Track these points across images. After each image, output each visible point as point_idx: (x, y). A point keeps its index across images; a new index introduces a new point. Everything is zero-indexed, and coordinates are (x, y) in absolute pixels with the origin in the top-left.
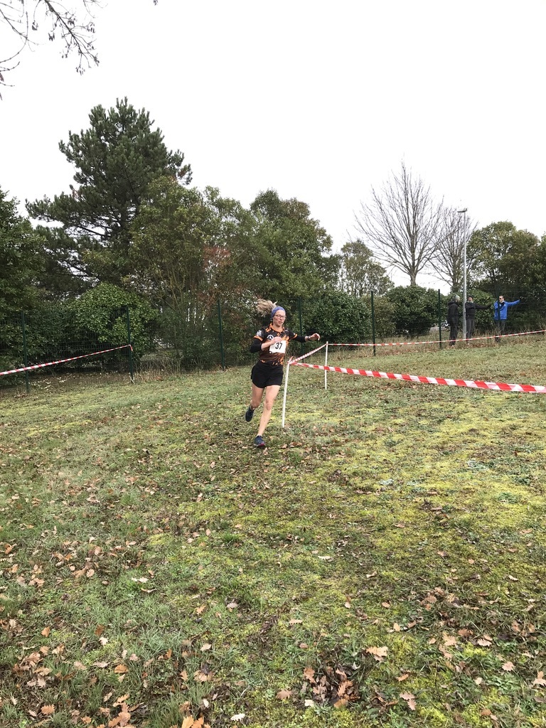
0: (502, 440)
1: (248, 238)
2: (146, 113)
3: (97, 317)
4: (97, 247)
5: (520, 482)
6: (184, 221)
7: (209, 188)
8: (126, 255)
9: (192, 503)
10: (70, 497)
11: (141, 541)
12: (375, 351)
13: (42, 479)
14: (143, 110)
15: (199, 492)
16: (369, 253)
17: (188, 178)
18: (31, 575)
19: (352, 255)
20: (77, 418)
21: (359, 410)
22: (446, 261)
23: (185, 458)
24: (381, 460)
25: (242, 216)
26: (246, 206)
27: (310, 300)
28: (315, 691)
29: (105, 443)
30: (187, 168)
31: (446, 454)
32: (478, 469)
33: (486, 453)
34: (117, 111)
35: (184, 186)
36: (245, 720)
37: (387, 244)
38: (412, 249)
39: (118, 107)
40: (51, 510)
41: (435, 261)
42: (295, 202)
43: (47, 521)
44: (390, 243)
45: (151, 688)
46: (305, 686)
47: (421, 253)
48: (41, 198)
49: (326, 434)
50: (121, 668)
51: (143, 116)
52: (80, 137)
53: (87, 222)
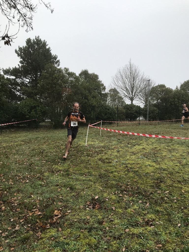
0: (151, 151)
1: (78, 86)
2: (45, 42)
3: (26, 109)
4: (26, 86)
5: (154, 162)
6: (57, 79)
7: (65, 68)
8: (36, 89)
9: (57, 166)
10: (19, 163)
11: (41, 174)
12: (118, 125)
13: (9, 158)
14: (44, 41)
15: (59, 162)
16: (118, 93)
17: (58, 64)
18: (9, 182)
19: (112, 93)
20: (19, 141)
21: (111, 142)
22: (143, 96)
23: (55, 153)
24: (115, 155)
25: (76, 78)
26: (77, 75)
27: (98, 107)
28: (90, 207)
29: (29, 149)
30: (58, 61)
31: (134, 154)
32: (142, 158)
33: (146, 154)
34: (35, 40)
35: (57, 67)
36: (71, 212)
37: (124, 90)
38: (132, 92)
39: (36, 39)
40: (13, 166)
41: (140, 96)
42: (94, 74)
43: (12, 169)
44: (125, 90)
45: (46, 206)
46: (87, 206)
47: (135, 93)
48: (8, 68)
49: (99, 148)
50: (38, 201)
51: (44, 42)
52: (22, 48)
53: (23, 77)
